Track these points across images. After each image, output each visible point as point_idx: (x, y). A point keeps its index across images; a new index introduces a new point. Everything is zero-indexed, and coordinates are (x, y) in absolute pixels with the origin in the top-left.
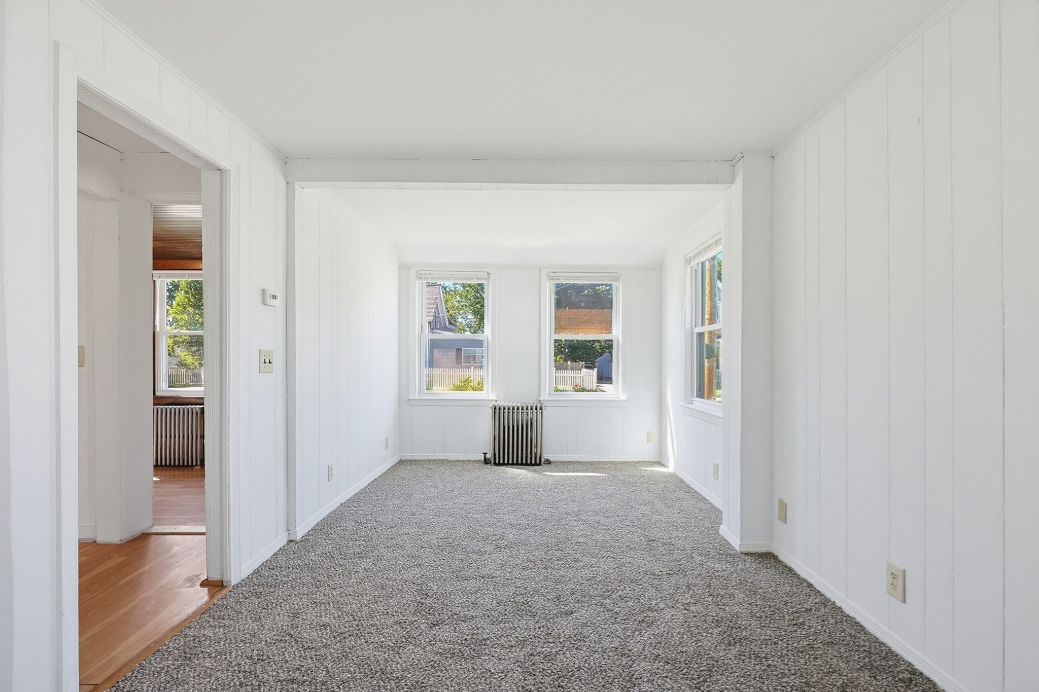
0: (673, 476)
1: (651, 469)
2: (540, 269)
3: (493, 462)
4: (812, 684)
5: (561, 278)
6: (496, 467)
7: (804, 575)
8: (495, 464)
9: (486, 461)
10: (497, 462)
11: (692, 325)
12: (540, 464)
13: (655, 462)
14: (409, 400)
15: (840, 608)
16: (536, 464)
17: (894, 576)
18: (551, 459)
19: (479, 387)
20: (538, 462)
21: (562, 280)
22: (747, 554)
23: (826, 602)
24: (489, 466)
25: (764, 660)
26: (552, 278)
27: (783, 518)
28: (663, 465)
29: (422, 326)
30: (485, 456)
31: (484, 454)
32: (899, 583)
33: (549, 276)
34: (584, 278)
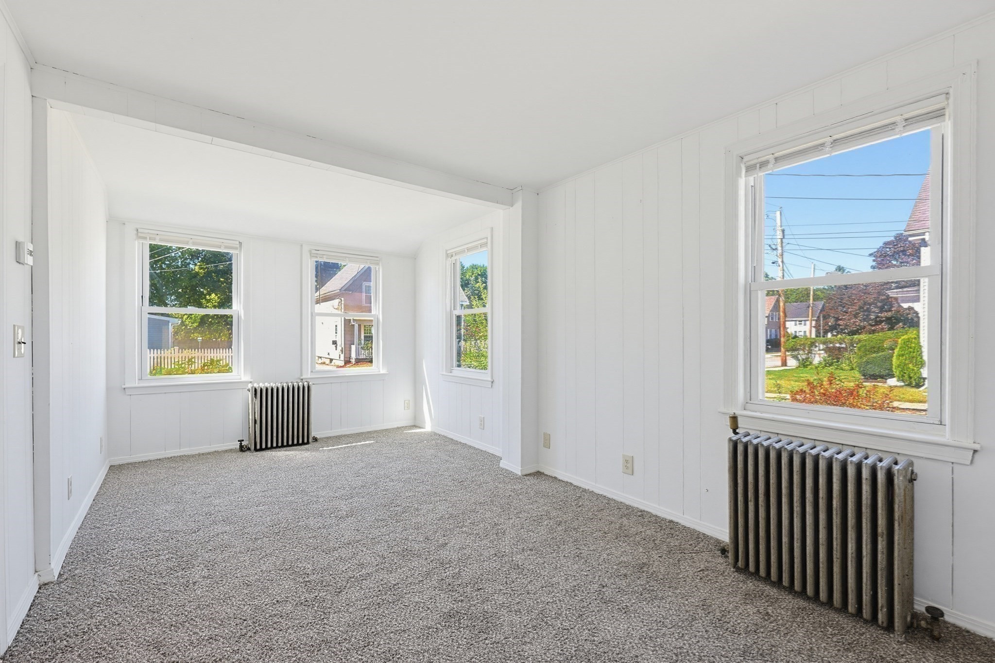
0: (434, 435)
1: (409, 431)
2: (302, 246)
3: (253, 448)
4: (607, 532)
5: (325, 256)
6: (258, 453)
7: (566, 479)
8: (256, 450)
9: (242, 449)
10: (258, 447)
11: (451, 309)
12: (308, 443)
13: (412, 426)
14: (124, 389)
15: (592, 491)
16: (303, 444)
17: (627, 461)
18: (318, 437)
19: (228, 369)
20: (306, 441)
21: (325, 259)
22: (526, 475)
23: (585, 491)
24: (248, 453)
25: (578, 529)
26: (315, 255)
27: (547, 445)
28: (420, 428)
29: (142, 297)
30: (241, 444)
31: (239, 441)
32: (629, 465)
33: (311, 254)
34: (347, 259)
